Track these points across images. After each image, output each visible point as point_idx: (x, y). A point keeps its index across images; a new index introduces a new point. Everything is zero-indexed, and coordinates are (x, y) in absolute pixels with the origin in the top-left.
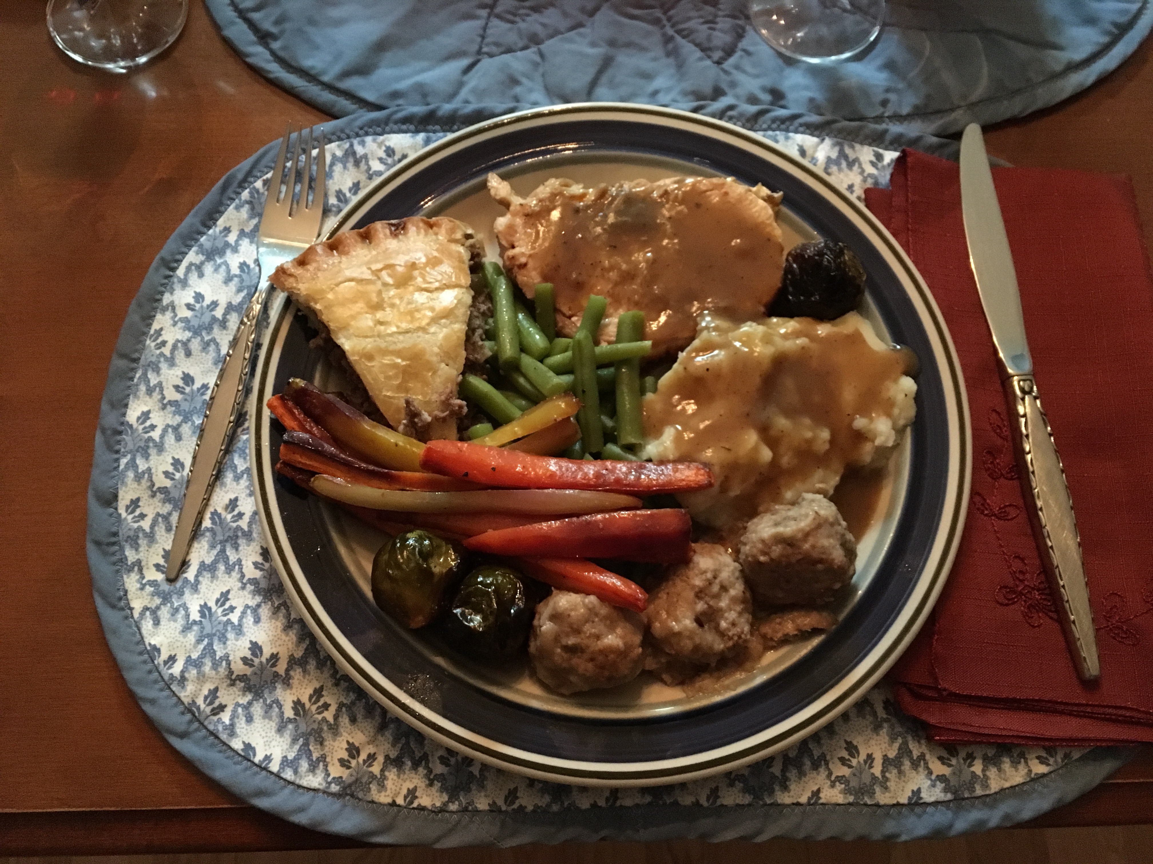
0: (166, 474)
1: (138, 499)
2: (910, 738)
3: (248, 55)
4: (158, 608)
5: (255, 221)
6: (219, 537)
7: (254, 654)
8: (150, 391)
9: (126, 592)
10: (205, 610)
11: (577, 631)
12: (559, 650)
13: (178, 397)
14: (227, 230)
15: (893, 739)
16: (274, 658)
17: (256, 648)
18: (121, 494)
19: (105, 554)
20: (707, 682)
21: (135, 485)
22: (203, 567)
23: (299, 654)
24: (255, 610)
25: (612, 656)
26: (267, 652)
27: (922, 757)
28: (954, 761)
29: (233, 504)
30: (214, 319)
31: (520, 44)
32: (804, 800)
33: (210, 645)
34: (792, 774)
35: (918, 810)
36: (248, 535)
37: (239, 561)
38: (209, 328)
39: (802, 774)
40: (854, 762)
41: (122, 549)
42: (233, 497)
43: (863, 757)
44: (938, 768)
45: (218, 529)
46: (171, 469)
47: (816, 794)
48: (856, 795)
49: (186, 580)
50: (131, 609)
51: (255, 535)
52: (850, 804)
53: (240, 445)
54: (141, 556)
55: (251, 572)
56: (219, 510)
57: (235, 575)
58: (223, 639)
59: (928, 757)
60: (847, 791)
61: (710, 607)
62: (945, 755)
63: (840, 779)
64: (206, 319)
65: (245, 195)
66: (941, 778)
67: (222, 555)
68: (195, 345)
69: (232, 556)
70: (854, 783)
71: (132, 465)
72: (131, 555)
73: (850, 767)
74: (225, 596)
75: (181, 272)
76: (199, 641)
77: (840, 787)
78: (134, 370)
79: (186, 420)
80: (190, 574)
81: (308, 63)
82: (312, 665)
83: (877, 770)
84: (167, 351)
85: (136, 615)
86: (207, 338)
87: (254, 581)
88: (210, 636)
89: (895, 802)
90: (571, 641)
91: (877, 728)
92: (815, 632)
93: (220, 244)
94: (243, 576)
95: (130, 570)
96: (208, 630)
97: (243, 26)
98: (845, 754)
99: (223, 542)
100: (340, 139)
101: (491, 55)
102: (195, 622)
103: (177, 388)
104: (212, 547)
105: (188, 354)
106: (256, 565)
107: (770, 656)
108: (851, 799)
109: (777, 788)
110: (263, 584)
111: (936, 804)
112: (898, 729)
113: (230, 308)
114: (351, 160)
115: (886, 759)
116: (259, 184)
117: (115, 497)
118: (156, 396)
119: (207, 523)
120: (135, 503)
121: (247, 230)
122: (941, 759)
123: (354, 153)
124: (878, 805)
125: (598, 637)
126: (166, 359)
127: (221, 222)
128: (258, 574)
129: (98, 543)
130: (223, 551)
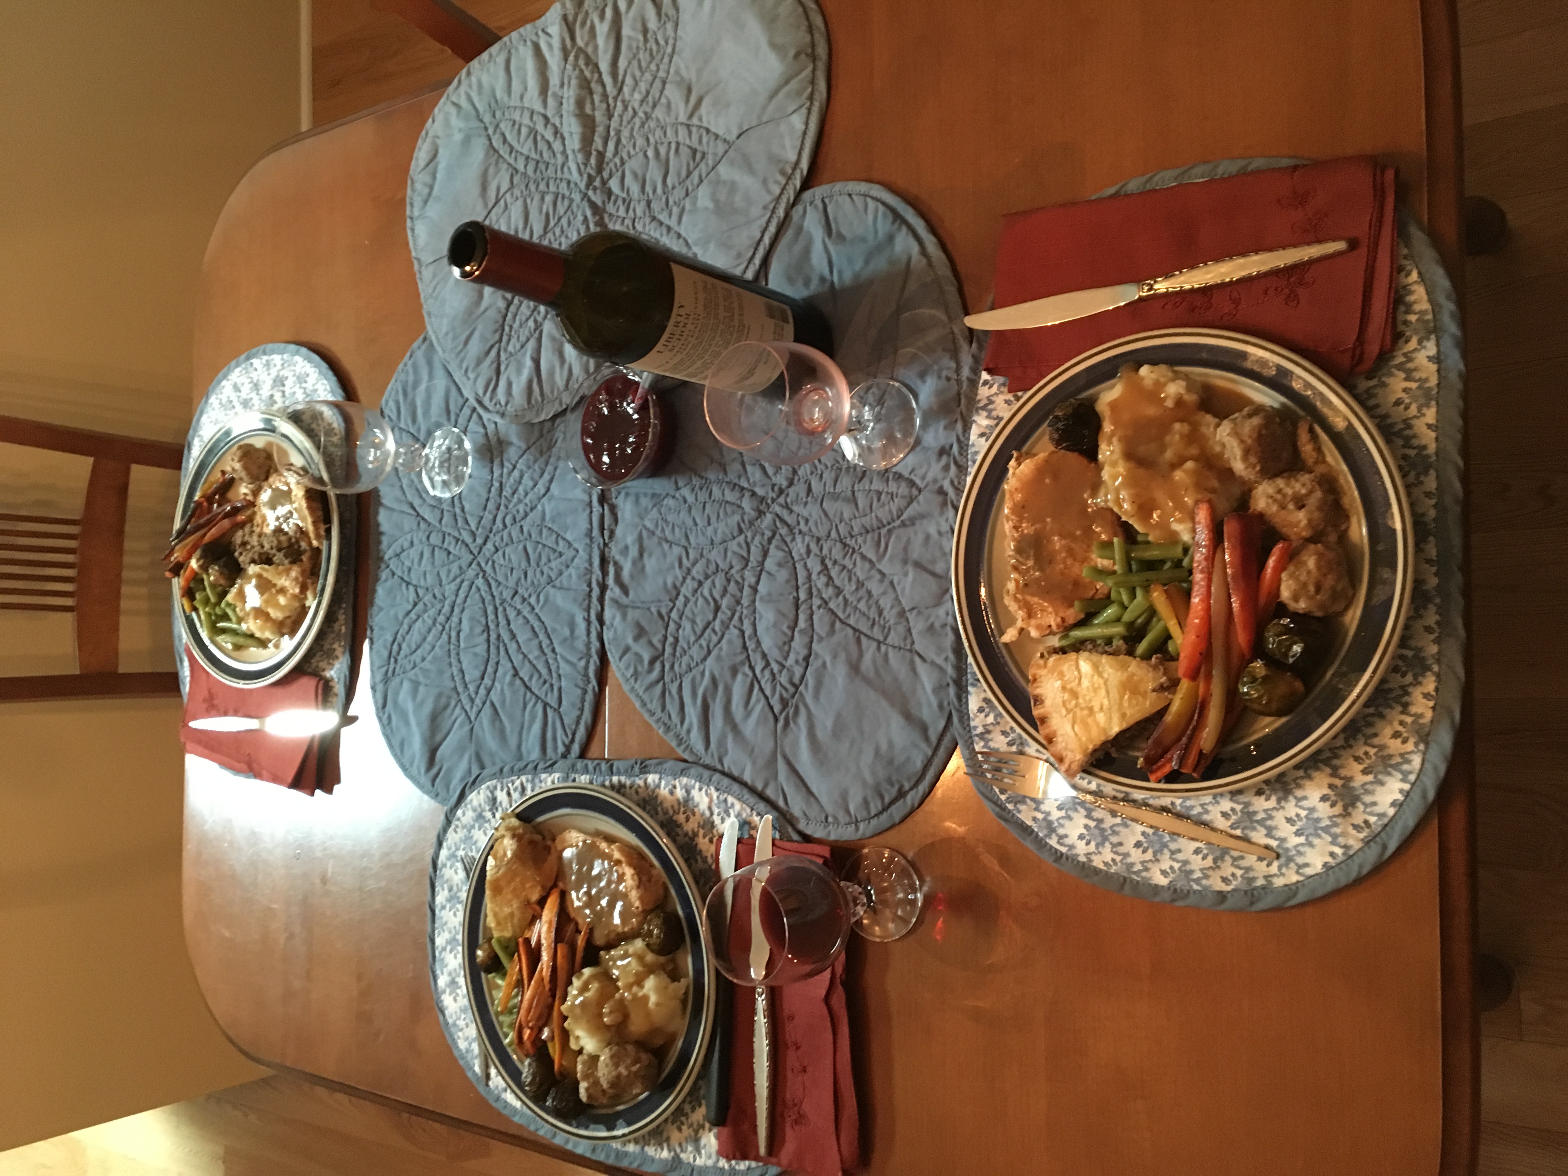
0: (1204, 858)
1: (1222, 877)
2: (1392, 363)
3: (913, 805)
4: (1297, 864)
5: (1028, 801)
6: (1248, 824)
7: (1328, 799)
8: (1147, 869)
9: (1286, 885)
10: (1298, 833)
11: (1305, 585)
12: (1318, 597)
13: (1150, 851)
14: (1035, 819)
15: (1391, 375)
16: (1331, 786)
17: (1324, 799)
18: (1218, 889)
19: (1259, 900)
20: (1346, 501)
21: (1211, 879)
22: (1269, 835)
23: (1328, 770)
24: (1299, 800)
25: (1322, 563)
26: (1326, 791)
27: (1405, 355)
28: (1408, 334)
29: (1225, 815)
30: (1096, 827)
31: (905, 623)
32: (1433, 435)
33: (1322, 829)
34: (1415, 442)
35: (1442, 358)
36: (1247, 805)
37: (1265, 811)
38: (1103, 830)
39: (1415, 436)
40: (1407, 401)
41: (1255, 888)
42: (1219, 815)
43: (1403, 395)
44: (1413, 344)
45: (1243, 825)
46: (1200, 856)
47: (1429, 426)
48: (1431, 399)
49: (1278, 846)
50: (1298, 882)
51: (1246, 800)
52: (1437, 403)
53: (1184, 810)
54: (1261, 875)
55: (1272, 803)
56: (1229, 823)
57: (1274, 813)
58: (1318, 820)
59: (1405, 351)
60: (1428, 406)
61: (1292, 500)
62: (1404, 339)
63: (1419, 410)
64: (1097, 832)
65: (1010, 806)
66: (1420, 342)
67: (1261, 822)
68: (1115, 839)
69: (1260, 816)
70: (1422, 401)
71: (1197, 881)
72: (1260, 882)
73: (1410, 404)
74: (1289, 820)
75: (1064, 850)
76: (1319, 836)
77: (1425, 410)
78: (1132, 880)
79: (1165, 846)
80: (1274, 843)
81: (919, 764)
82: (1336, 762)
83: (1413, 385)
84: (1118, 858)
85: (1301, 878)
86: (1109, 832)
87: (1279, 801)
88: (1316, 829)
89: (1436, 374)
90: (1312, 588)
91: (1384, 385)
92: (1311, 430)
93: (1044, 824)
94: (1274, 808)
95: (1270, 883)
96: (1311, 831)
97: (893, 808)
98: (1402, 407)
99: (1252, 821)
100: (972, 743)
101: (913, 643)
102: (1307, 839)
103: (1144, 852)
104: (1254, 829)
105: (1120, 844)
106: (1267, 799)
107: (1329, 459)
108: (1433, 403)
109: (1425, 453)
110: (1281, 794)
111: (1438, 345)
112: (1385, 371)
113: (1089, 816)
114: (986, 736)
115: (1406, 379)
116: (1003, 797)
117: (1220, 893)
118: (1149, 865)
119: (1238, 832)
120: (1225, 880)
121: (1034, 806)
122: (1407, 342)
123: (982, 733)
124: (1438, 385)
125: (1309, 572)
126: (1124, 858)
127: (1029, 823)
128: (1274, 798)
129: (1252, 903)
130: (1257, 822)
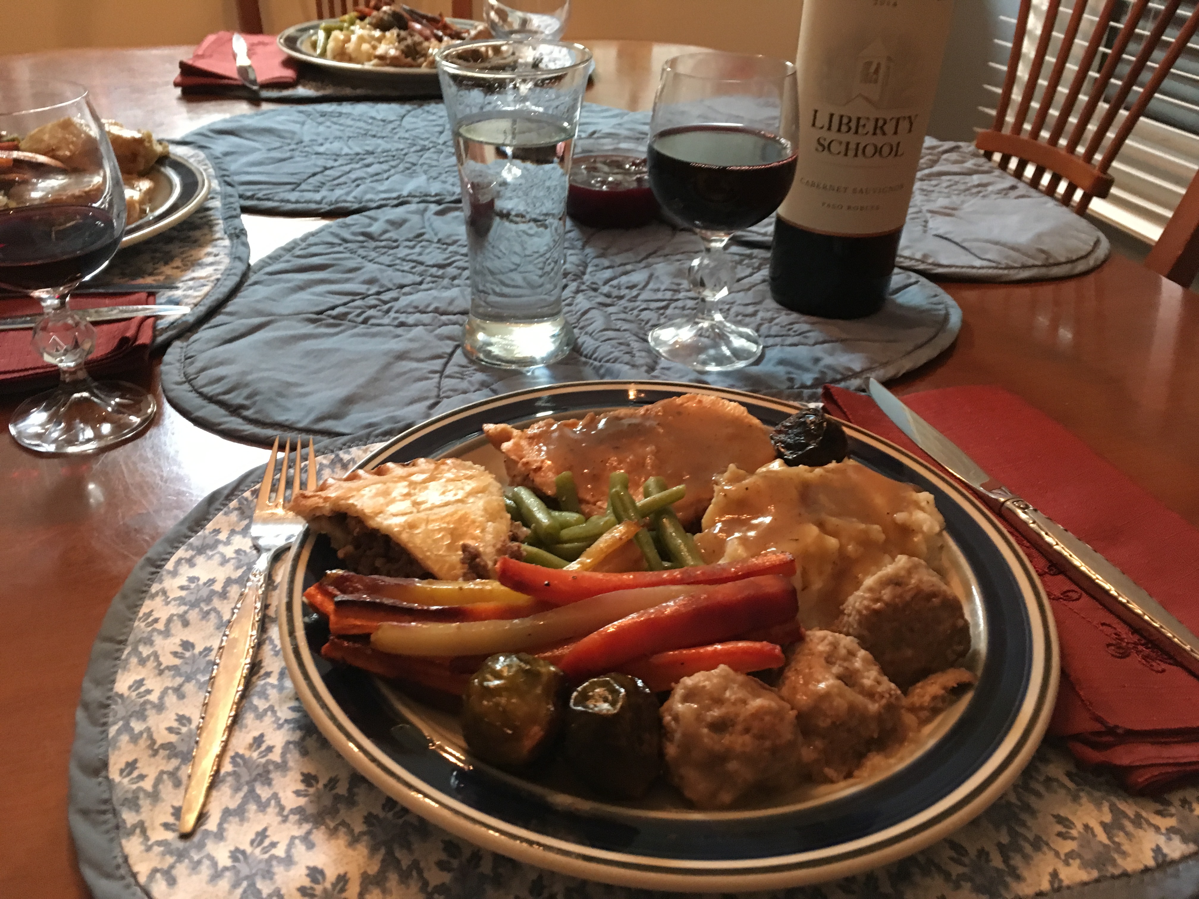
0: (170, 730)
1: (135, 761)
4: (172, 867)
5: (246, 522)
6: (245, 778)
7: (315, 880)
8: (143, 662)
9: (126, 858)
10: (237, 855)
13: (177, 662)
14: (217, 531)
16: (342, 880)
17: (315, 874)
19: (95, 824)
21: (131, 746)
22: (227, 813)
24: (306, 839)
25: (767, 718)
27: (1138, 816)
29: (258, 741)
30: (213, 593)
32: (1045, 886)
33: (252, 885)
36: (283, 767)
37: (275, 796)
38: (208, 600)
39: (1027, 858)
41: (115, 813)
42: (256, 734)
43: (1080, 827)
44: (1165, 823)
45: (243, 771)
46: (175, 725)
47: (1055, 875)
48: (1099, 870)
49: (207, 833)
52: (1097, 881)
54: (144, 815)
55: (293, 802)
56: (241, 752)
57: (272, 810)
58: (268, 874)
59: (1144, 814)
60: (1085, 865)
62: (1160, 807)
63: (1071, 855)
64: (205, 592)
65: (234, 504)
66: (1172, 830)
67: (252, 796)
68: (193, 615)
69: (264, 792)
70: (1088, 856)
71: (127, 728)
72: (129, 817)
73: (1073, 839)
74: (262, 835)
76: (235, 885)
77: (1075, 863)
78: (121, 651)
79: (188, 679)
80: (211, 825)
84: (160, 626)
86: (206, 608)
87: (299, 811)
93: (210, 541)
95: (130, 833)
98: (1060, 828)
99: (251, 783)
101: (448, 397)
102: (226, 869)
103: (175, 654)
104: (237, 789)
105: (186, 624)
106: (297, 793)
108: (1095, 874)
109: (1008, 879)
110: (311, 810)
111: (1184, 858)
112: (1097, 794)
113: (229, 582)
114: (339, 465)
115: (1104, 825)
116: (247, 494)
117: (105, 765)
118: (151, 664)
119: (227, 767)
120: (131, 766)
121: (237, 529)
122: (1159, 813)
123: (341, 460)
124: (1127, 874)
126: (160, 633)
127: (210, 526)
128: (302, 801)
129: (85, 813)
130: (252, 791)
